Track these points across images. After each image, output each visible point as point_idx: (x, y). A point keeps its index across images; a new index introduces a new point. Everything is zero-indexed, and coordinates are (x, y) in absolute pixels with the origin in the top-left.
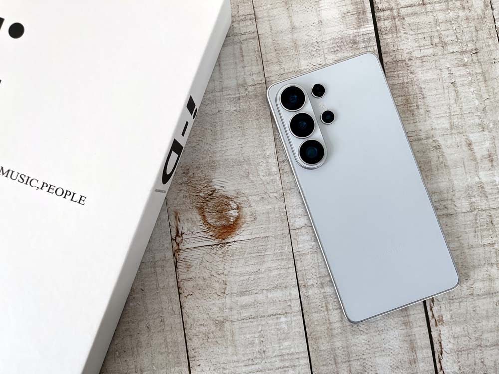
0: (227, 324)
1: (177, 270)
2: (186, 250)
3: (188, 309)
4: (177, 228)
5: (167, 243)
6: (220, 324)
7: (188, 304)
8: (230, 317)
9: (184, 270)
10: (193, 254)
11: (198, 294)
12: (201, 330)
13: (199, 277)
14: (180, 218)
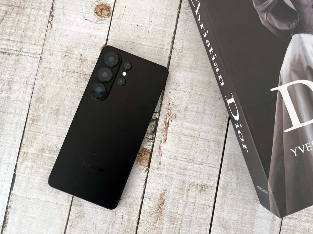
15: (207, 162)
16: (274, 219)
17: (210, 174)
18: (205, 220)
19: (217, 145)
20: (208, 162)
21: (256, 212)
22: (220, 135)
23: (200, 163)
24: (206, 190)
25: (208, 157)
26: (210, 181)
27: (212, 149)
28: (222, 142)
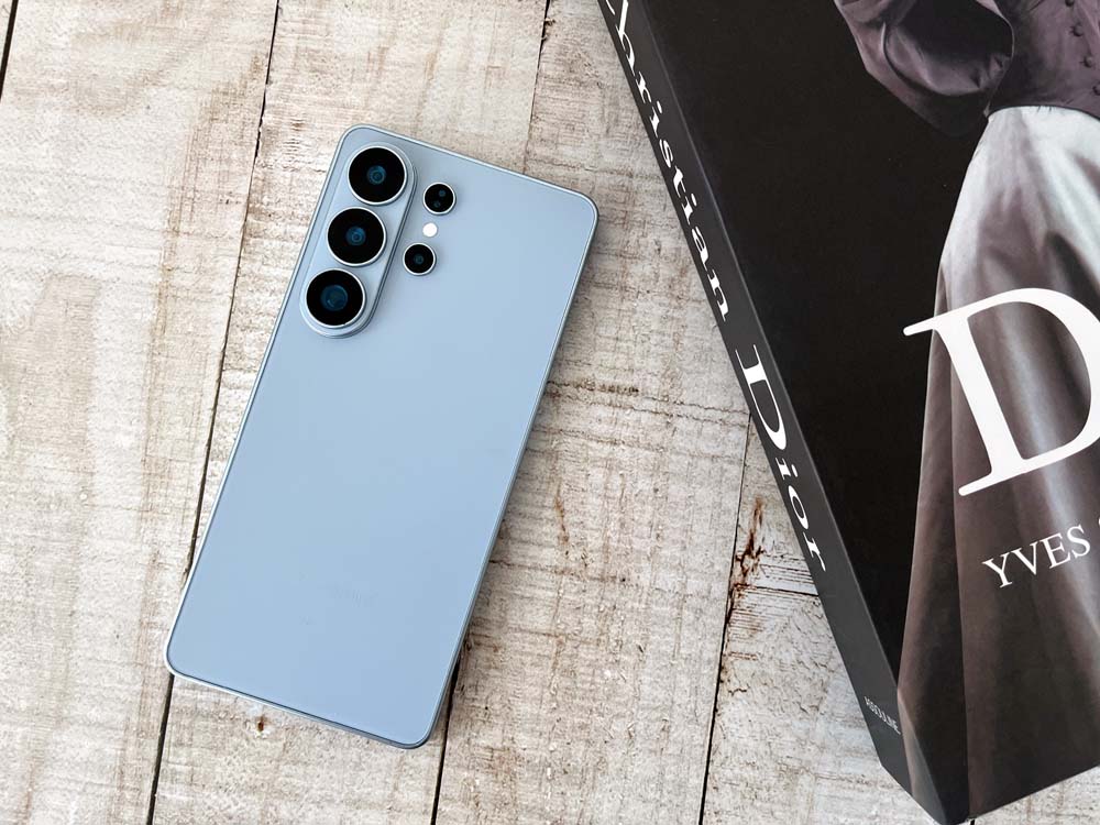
0: (804, 780)
1: (729, 629)
2: (758, 591)
3: (729, 720)
4: (752, 535)
5: (722, 563)
6: (790, 773)
7: (732, 710)
8: (816, 765)
9: (744, 632)
10: (771, 603)
11: (758, 695)
12: (746, 775)
13: (771, 658)
14: (764, 515)
16: (158, 561)
21: (86, 539)
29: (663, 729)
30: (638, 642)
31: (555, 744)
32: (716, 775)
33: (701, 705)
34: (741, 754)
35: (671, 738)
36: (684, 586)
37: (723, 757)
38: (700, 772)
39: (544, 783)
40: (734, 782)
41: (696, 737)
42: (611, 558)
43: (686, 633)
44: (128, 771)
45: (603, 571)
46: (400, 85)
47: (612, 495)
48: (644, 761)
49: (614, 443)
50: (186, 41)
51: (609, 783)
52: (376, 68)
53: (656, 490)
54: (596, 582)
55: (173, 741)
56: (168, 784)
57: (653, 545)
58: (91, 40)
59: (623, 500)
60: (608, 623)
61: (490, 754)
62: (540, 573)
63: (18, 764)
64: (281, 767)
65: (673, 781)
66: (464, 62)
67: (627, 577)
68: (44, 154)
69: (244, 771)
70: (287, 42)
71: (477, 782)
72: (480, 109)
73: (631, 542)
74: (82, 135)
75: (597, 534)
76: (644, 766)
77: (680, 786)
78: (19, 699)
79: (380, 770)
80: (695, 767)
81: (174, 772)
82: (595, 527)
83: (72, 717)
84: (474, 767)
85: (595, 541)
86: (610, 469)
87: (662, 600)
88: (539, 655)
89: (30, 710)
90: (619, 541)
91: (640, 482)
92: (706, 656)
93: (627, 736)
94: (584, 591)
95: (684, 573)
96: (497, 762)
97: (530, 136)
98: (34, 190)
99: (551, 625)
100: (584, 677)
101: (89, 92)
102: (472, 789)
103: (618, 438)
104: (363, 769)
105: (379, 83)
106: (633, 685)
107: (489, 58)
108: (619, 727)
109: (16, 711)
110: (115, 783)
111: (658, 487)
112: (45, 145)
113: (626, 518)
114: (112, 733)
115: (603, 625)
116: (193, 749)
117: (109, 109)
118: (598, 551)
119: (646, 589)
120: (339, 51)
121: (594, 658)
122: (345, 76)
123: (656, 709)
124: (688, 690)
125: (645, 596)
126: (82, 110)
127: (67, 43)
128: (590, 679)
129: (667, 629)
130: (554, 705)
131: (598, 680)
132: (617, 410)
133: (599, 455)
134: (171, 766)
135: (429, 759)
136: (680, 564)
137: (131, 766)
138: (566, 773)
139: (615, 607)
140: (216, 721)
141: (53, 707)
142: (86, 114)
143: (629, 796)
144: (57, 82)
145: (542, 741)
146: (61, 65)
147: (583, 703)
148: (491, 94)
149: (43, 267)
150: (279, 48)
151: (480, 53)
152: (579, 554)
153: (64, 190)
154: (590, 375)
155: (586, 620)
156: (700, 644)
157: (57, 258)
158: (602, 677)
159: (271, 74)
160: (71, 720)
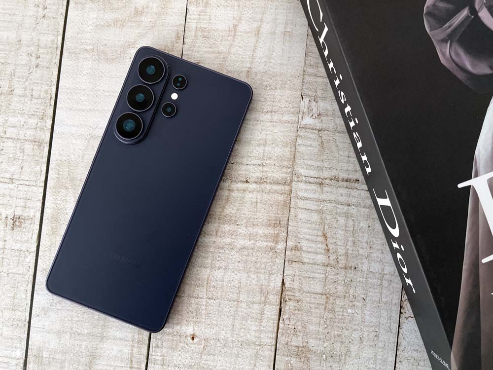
15: (20, 177)
17: (28, 198)
18: (23, 276)
19: (37, 147)
20: (23, 177)
22: (42, 129)
23: (8, 181)
24: (23, 226)
25: (22, 169)
26: (27, 209)
27: (28, 155)
28: (45, 141)
29: (376, 336)
30: (363, 296)
31: (327, 344)
32: (401, 356)
33: (392, 324)
34: (412, 346)
35: (379, 340)
36: (383, 270)
37: (403, 348)
38: (393, 354)
39: (322, 362)
40: (409, 358)
41: (391, 339)
42: (349, 258)
43: (385, 292)
44: (134, 360)
45: (346, 264)
46: (244, 42)
47: (349, 229)
48: (368, 351)
49: (349, 205)
50: (146, 27)
51: (352, 361)
52: (233, 34)
53: (369, 227)
54: (343, 270)
55: (154, 345)
56: (152, 365)
57: (369, 251)
58: (103, 28)
59: (354, 232)
60: (349, 288)
61: (297, 349)
62: (317, 266)
63: (84, 359)
64: (203, 357)
65: (381, 359)
66: (273, 30)
67: (357, 267)
68: (84, 81)
69: (186, 359)
70: (192, 24)
71: (292, 362)
72: (281, 51)
73: (358, 251)
74: (101, 72)
75: (342, 248)
76: (367, 353)
77: (384, 361)
78: (84, 329)
79: (247, 358)
80: (391, 352)
81: (155, 360)
82: (341, 244)
83: (109, 336)
84: (290, 355)
85: (341, 251)
86: (348, 217)
87: (373, 277)
88: (318, 303)
89: (89, 334)
90: (353, 251)
91: (361, 223)
92: (394, 302)
93: (359, 339)
94: (338, 274)
95: (383, 264)
96: (300, 353)
97: (305, 64)
98: (81, 98)
99: (323, 290)
100: (339, 313)
101: (103, 52)
102: (290, 365)
103: (351, 203)
104: (239, 357)
105: (234, 41)
106: (361, 316)
107: (285, 28)
108: (356, 335)
109: (82, 335)
110: (128, 366)
111: (370, 225)
112: (85, 77)
113: (355, 239)
114: (127, 343)
115: (347, 289)
116: (163, 349)
117: (113, 60)
118: (343, 255)
119: (366, 272)
120: (215, 27)
121: (343, 304)
122: (219, 39)
123: (372, 326)
124: (386, 317)
125: (365, 275)
126: (101, 61)
127: (92, 30)
128: (341, 313)
129: (376, 290)
130: (326, 326)
131: (345, 314)
132: (350, 190)
133: (341, 211)
134: (154, 357)
135: (269, 352)
136: (381, 260)
137: (136, 357)
138: (332, 357)
139: (352, 281)
140: (173, 336)
141: (99, 332)
142: (102, 63)
143: (361, 366)
144: (88, 48)
145: (321, 342)
146: (89, 39)
147: (339, 325)
148: (286, 45)
149: (87, 133)
150: (188, 27)
151: (280, 25)
152: (335, 257)
153: (94, 98)
154: (337, 173)
155: (339, 287)
156: (391, 296)
157: (93, 128)
158: (347, 313)
159: (185, 40)
160: (108, 338)
